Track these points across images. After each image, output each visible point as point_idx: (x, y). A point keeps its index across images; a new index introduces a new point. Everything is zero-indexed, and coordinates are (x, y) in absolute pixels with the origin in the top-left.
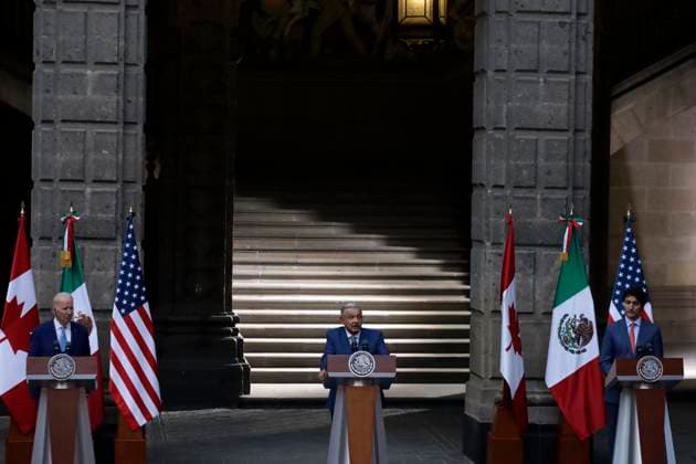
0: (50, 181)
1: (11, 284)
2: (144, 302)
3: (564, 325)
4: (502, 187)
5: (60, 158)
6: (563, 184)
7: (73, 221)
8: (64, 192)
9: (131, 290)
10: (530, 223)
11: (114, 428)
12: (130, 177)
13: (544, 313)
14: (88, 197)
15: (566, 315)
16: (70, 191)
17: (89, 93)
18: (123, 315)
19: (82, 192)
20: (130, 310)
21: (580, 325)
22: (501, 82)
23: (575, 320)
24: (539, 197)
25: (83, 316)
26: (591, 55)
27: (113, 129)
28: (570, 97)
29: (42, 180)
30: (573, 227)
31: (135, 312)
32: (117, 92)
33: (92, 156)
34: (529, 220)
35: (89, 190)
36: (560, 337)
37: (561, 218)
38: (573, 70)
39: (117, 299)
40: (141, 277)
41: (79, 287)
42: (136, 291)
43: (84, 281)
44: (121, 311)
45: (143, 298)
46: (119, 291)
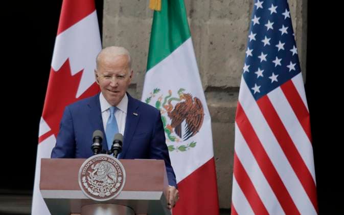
2: (294, 73)
9: (272, 52)
18: (256, 96)
20: (268, 86)
25: (188, 97)
39: (246, 68)
40: (290, 30)
41: (179, 45)
42: (280, 54)
43: (190, 35)
44: (253, 89)
45: (292, 67)
46: (249, 52)
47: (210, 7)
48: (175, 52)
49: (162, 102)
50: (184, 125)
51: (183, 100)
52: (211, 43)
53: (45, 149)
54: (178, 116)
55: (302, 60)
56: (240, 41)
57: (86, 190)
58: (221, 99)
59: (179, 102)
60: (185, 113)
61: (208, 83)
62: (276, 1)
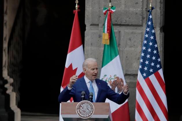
2: (159, 69)
7: (111, 13)
9: (151, 60)
18: (144, 77)
20: (149, 74)
25: (118, 78)
31: (153, 75)
39: (140, 67)
40: (158, 52)
41: (114, 58)
42: (154, 61)
43: (119, 54)
44: (143, 75)
45: (158, 66)
46: (142, 61)
47: (126, 43)
48: (113, 60)
49: (108, 80)
50: (116, 89)
51: (116, 79)
52: (127, 57)
54: (114, 85)
55: (162, 63)
56: (138, 56)
57: (79, 114)
58: (131, 79)
59: (114, 80)
60: (116, 84)
61: (126, 72)
62: (152, 41)
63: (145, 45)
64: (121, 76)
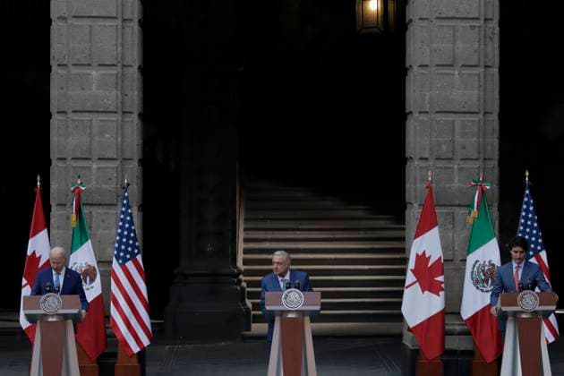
0: (65, 159)
1: (30, 241)
2: (137, 254)
3: (475, 269)
4: (427, 159)
5: (72, 141)
6: (476, 156)
7: (80, 190)
8: (75, 168)
9: (127, 245)
10: (450, 188)
11: (115, 355)
12: (128, 155)
13: (462, 260)
14: (94, 171)
15: (477, 261)
16: (80, 167)
17: (94, 89)
18: (120, 265)
19: (89, 168)
20: (126, 260)
21: (489, 269)
22: (424, 74)
23: (484, 265)
24: (456, 167)
25: (89, 266)
26: (497, 52)
27: (113, 117)
28: (480, 86)
29: (58, 159)
30: (482, 190)
31: (130, 262)
32: (116, 88)
33: (97, 139)
34: (448, 185)
35: (94, 166)
36: (472, 279)
37: (473, 183)
38: (482, 64)
39: (115, 252)
40: (135, 235)
41: (85, 243)
42: (131, 246)
43: (90, 238)
44: (119, 261)
45: (136, 251)
46: (117, 245)
48: (83, 246)
49: (78, 268)
50: (88, 279)
51: (87, 268)
53: (26, 291)
54: (84, 275)
55: (141, 248)
56: (113, 240)
60: (88, 273)
62: (129, 222)
63: (121, 227)
64: (93, 263)
